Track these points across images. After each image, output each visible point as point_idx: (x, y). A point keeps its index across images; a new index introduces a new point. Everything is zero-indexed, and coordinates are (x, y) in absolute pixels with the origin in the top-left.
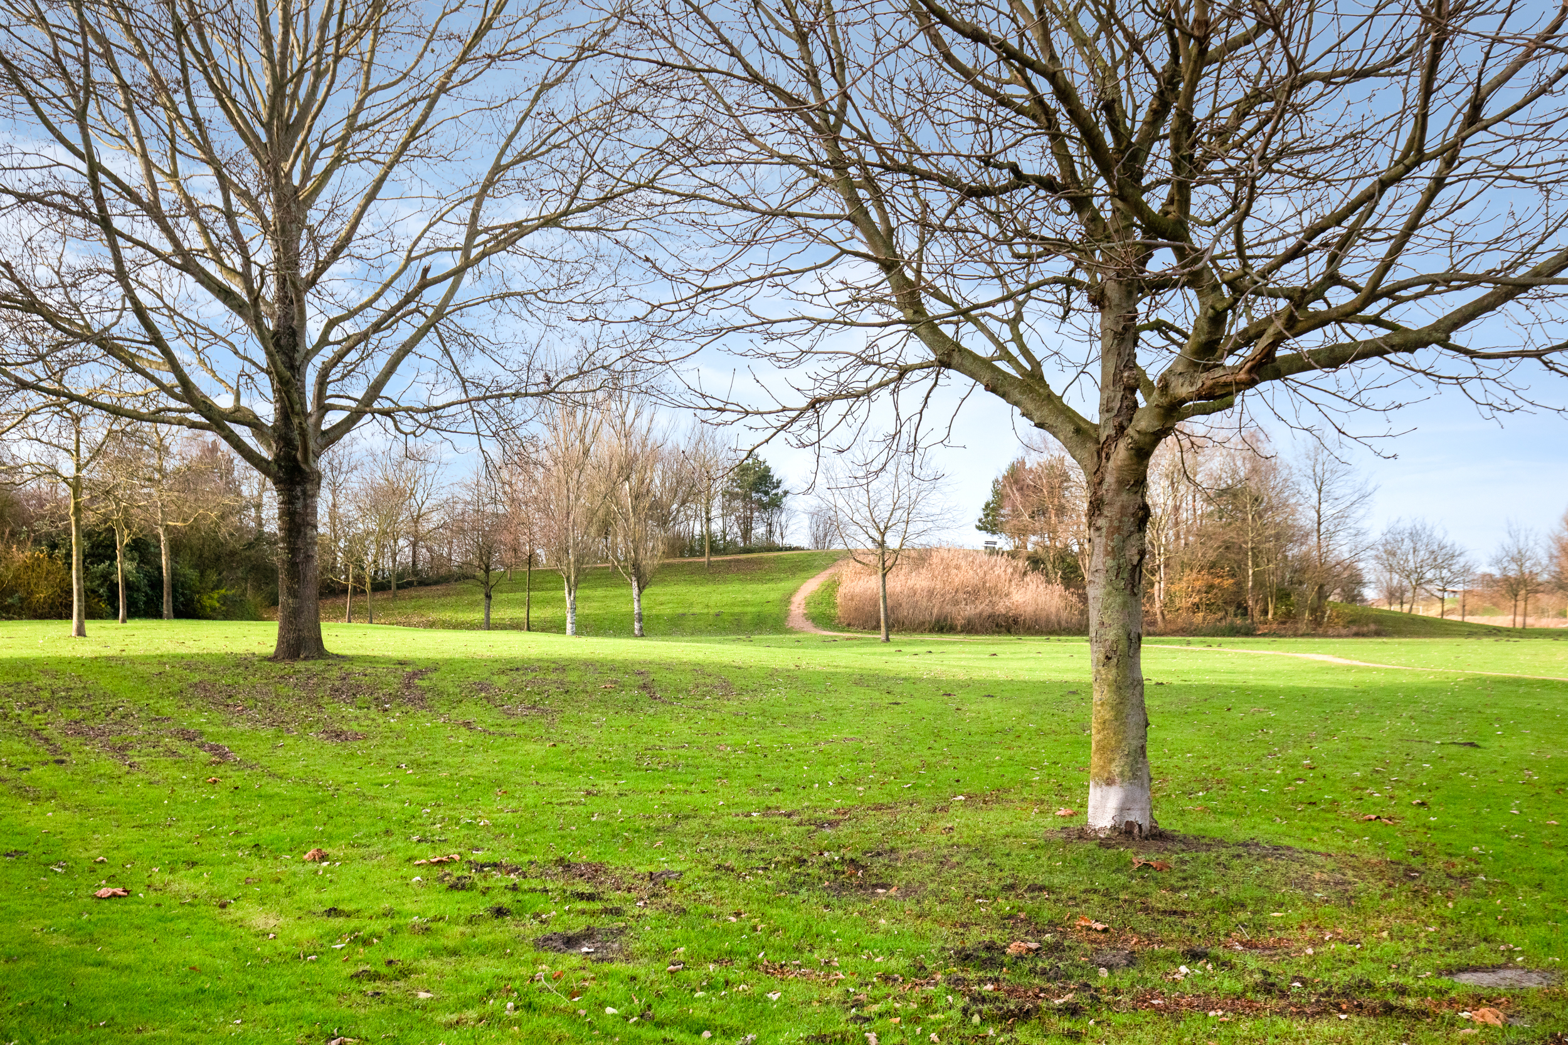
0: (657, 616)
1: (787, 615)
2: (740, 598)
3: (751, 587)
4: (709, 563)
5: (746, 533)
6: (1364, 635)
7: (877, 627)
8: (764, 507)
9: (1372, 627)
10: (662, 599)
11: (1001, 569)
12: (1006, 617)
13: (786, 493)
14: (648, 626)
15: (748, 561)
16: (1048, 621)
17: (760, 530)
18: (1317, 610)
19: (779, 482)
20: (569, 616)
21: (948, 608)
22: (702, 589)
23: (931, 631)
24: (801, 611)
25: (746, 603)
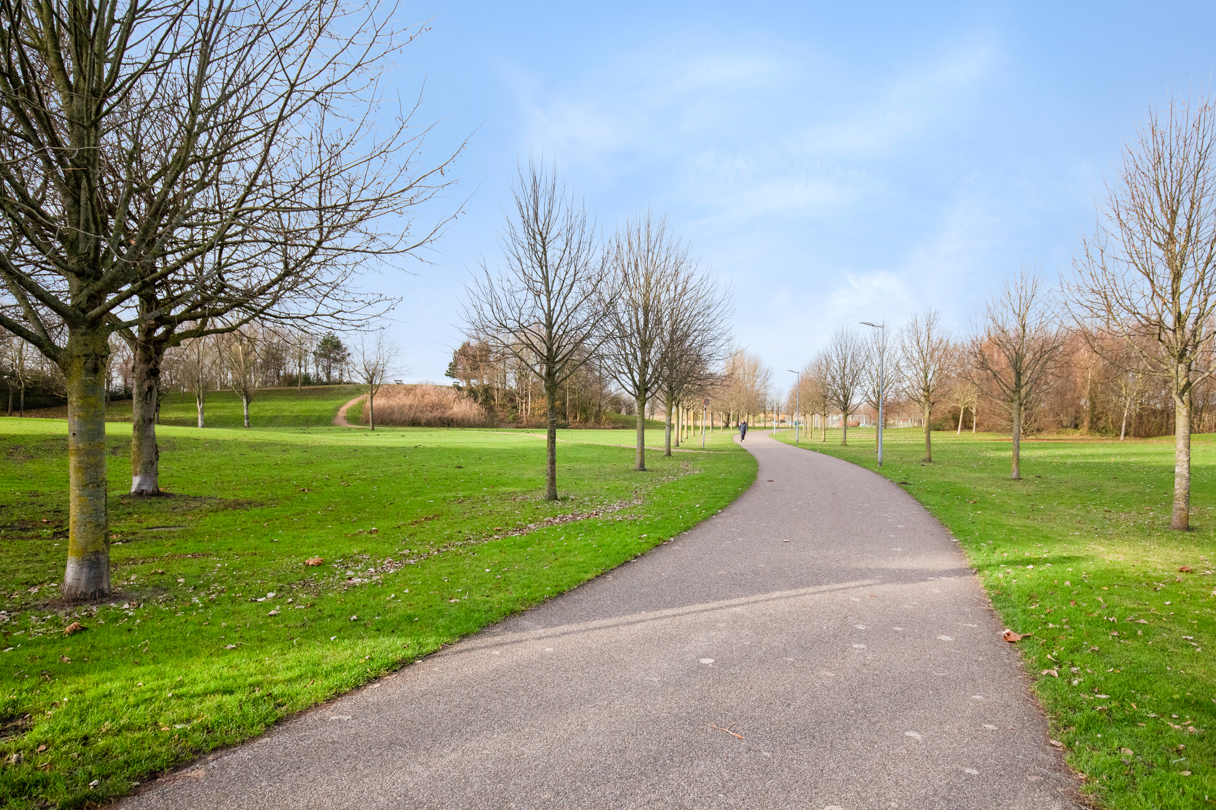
0: (262, 417)
1: (335, 416)
2: (312, 408)
3: (319, 403)
4: (301, 390)
5: (328, 375)
6: (617, 428)
7: (367, 422)
8: (335, 360)
9: (621, 425)
10: (267, 408)
11: (452, 395)
12: (447, 418)
13: (349, 355)
14: (253, 422)
15: (324, 389)
16: (469, 420)
17: (335, 374)
18: (597, 416)
19: (346, 349)
20: (200, 416)
21: (418, 414)
22: (292, 403)
23: (409, 425)
24: (343, 415)
25: (315, 410)
